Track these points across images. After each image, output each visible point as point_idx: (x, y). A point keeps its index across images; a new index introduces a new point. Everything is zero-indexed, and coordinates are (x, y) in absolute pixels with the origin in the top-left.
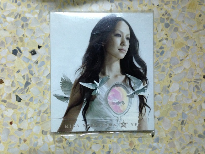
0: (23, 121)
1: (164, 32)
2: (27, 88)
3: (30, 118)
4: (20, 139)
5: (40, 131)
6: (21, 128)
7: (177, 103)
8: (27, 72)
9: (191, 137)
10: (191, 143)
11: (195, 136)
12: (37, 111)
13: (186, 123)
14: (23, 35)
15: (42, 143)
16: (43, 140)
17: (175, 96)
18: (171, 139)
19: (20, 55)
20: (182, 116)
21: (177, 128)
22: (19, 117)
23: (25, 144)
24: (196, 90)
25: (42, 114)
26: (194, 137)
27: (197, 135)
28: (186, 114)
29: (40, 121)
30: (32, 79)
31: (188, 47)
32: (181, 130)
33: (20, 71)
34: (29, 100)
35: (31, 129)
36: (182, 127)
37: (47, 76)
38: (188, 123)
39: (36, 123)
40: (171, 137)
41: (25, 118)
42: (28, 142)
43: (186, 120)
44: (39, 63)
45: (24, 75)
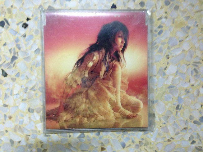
0: (8, 97)
1: (163, 10)
2: (14, 62)
3: (17, 94)
4: (5, 115)
5: (27, 108)
6: (7, 104)
7: (174, 87)
8: (14, 46)
9: (186, 122)
10: (185, 128)
11: (191, 122)
12: (24, 87)
13: (182, 108)
14: (12, 6)
15: (28, 120)
16: (29, 118)
17: (172, 79)
18: (165, 124)
19: (8, 27)
20: (178, 100)
21: (172, 113)
22: (4, 93)
23: (10, 121)
24: (194, 73)
25: (28, 91)
26: (189, 123)
27: (193, 121)
28: (182, 99)
29: (27, 98)
30: (19, 54)
31: (189, 28)
32: (176, 114)
33: (7, 44)
34: (16, 76)
35: (18, 106)
36: (177, 112)
37: (35, 51)
38: (183, 108)
39: (23, 100)
40: (165, 122)
41: (11, 94)
42: (13, 119)
43: (182, 105)
44: (27, 37)
45: (11, 49)
